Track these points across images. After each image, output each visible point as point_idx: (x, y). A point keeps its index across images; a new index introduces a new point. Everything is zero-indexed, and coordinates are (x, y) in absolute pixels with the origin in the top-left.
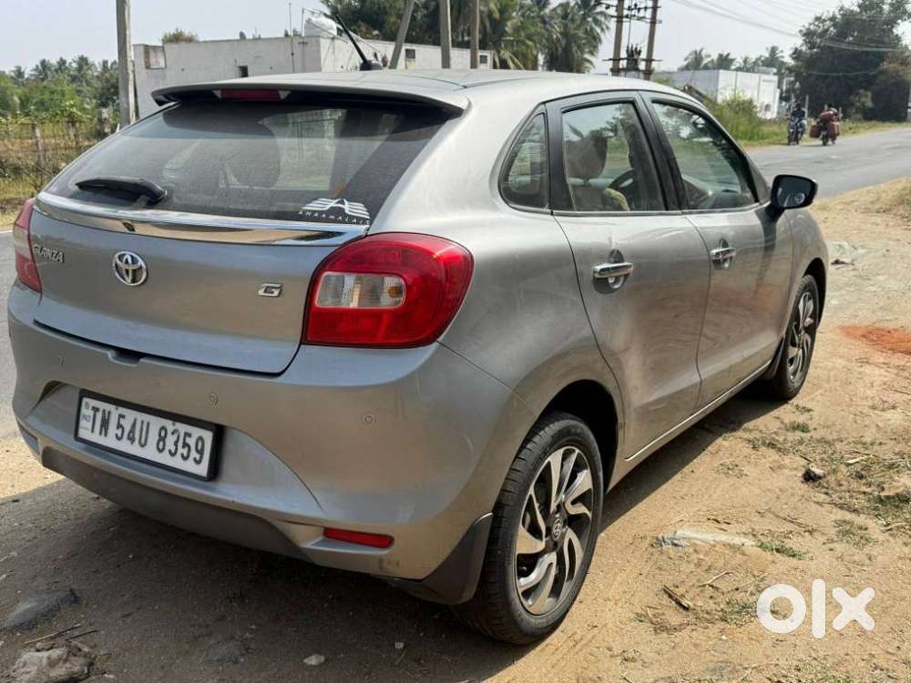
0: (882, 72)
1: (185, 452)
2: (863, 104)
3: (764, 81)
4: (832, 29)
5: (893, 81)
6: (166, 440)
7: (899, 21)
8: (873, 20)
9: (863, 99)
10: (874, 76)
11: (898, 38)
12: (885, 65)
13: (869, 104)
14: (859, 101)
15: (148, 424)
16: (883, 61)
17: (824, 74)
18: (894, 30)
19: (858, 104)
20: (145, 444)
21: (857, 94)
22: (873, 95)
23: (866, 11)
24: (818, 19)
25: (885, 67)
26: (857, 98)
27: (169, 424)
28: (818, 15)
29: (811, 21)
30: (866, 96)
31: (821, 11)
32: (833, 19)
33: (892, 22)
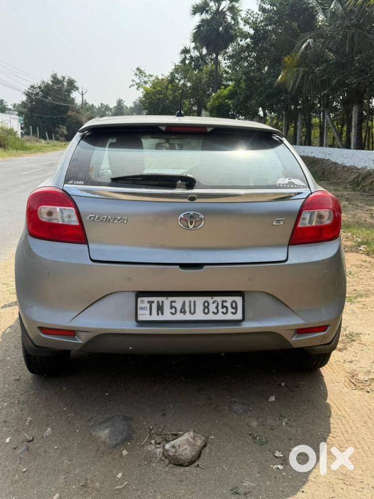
0: (69, 116)
1: (224, 310)
2: (63, 132)
3: (12, 118)
4: (40, 93)
5: (74, 121)
6: (209, 307)
7: (72, 91)
8: (60, 89)
9: (62, 130)
10: (65, 118)
11: (73, 99)
12: (70, 113)
13: (65, 132)
14: (60, 131)
15: (195, 302)
16: (68, 110)
17: (41, 116)
18: (71, 96)
19: (60, 132)
20: (195, 312)
21: (59, 127)
22: (66, 127)
23: (56, 84)
24: (32, 87)
25: (70, 114)
26: (59, 129)
27: (209, 299)
28: (32, 85)
29: (29, 87)
30: (63, 128)
31: (33, 83)
32: (40, 87)
33: (69, 92)
